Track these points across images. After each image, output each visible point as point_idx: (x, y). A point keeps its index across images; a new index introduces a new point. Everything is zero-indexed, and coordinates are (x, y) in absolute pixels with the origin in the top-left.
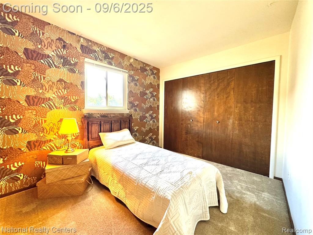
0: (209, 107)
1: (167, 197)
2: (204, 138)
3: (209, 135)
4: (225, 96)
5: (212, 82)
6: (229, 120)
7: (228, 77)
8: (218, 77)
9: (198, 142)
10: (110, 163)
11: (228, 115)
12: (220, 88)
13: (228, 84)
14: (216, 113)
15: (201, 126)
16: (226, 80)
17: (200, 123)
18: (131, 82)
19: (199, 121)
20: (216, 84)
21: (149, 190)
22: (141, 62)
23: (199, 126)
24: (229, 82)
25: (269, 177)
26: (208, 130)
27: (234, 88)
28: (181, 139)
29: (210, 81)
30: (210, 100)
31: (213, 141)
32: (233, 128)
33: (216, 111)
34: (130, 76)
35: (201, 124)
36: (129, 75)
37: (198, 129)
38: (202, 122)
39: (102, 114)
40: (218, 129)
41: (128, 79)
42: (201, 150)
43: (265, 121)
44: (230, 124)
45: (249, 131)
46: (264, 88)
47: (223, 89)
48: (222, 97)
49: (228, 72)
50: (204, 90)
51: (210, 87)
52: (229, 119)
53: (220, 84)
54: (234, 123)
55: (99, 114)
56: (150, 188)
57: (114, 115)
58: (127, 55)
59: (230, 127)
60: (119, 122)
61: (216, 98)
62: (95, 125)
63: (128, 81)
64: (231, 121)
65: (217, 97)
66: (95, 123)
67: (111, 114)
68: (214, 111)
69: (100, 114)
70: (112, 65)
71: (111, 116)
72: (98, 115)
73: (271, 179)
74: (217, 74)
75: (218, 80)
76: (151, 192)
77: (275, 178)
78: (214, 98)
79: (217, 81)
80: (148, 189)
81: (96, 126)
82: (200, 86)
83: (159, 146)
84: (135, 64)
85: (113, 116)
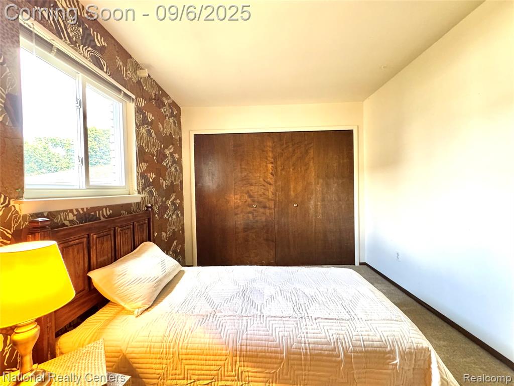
0: (281, 183)
1: (421, 345)
2: (276, 231)
3: (284, 226)
4: (303, 168)
5: (285, 146)
6: (310, 201)
7: (306, 142)
8: (292, 140)
9: (267, 240)
10: (219, 347)
11: (308, 195)
12: (296, 156)
13: (307, 152)
14: (292, 192)
15: (271, 214)
16: (303, 146)
17: (270, 209)
18: (141, 125)
19: (268, 205)
20: (291, 149)
21: (380, 352)
22: (155, 82)
23: (268, 214)
24: (307, 148)
25: (355, 265)
26: (283, 219)
27: (313, 158)
28: (236, 240)
29: (282, 145)
30: (283, 173)
31: (291, 233)
32: (316, 212)
33: (292, 189)
34: (139, 110)
35: (271, 211)
36: (137, 106)
37: (266, 219)
38: (273, 207)
39: (81, 212)
40: (296, 216)
41: (136, 116)
42: (272, 253)
43: (348, 200)
44: (311, 207)
45: (333, 214)
46: (345, 161)
47: (300, 158)
48: (299, 169)
49: (306, 136)
50: (272, 158)
51: (282, 153)
52: (309, 199)
53: (296, 151)
54: (316, 205)
55: (71, 211)
56: (378, 347)
57: (111, 211)
58: (132, 57)
59: (312, 211)
60: (130, 228)
61: (291, 170)
62: (73, 249)
63: (136, 122)
64: (312, 202)
65: (293, 170)
66: (72, 245)
67: (104, 209)
68: (289, 190)
69: (76, 213)
70: (102, 69)
71: (105, 213)
72: (71, 214)
73: (357, 266)
74: (290, 135)
75: (293, 145)
76: (385, 353)
77: (361, 264)
78: (289, 169)
79: (291, 146)
80: (376, 352)
81: (78, 252)
82: (267, 151)
83: (187, 264)
84: (146, 82)
85: (108, 213)
